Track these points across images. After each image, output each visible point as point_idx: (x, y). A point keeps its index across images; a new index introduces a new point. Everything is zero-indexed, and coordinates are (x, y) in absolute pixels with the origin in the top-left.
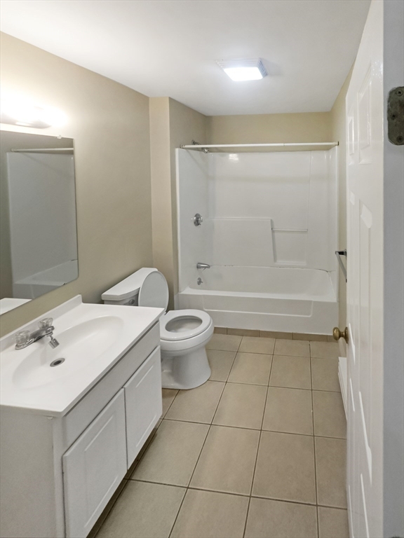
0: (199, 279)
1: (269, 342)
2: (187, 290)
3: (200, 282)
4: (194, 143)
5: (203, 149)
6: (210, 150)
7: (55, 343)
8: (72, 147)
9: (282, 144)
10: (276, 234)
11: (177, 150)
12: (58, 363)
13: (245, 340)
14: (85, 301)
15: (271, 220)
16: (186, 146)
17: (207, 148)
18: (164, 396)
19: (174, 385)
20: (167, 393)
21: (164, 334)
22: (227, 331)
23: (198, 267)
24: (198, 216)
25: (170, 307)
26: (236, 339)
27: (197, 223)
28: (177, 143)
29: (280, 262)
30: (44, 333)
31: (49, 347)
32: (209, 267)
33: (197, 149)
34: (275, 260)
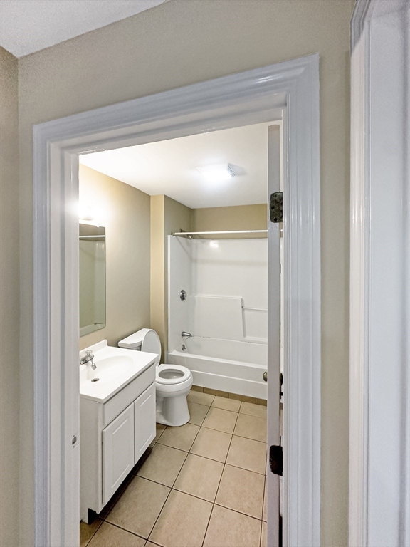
0: (183, 346)
1: (236, 403)
2: (174, 352)
3: (184, 348)
4: (182, 231)
5: (188, 235)
6: (193, 237)
7: (94, 367)
8: (104, 234)
9: (249, 231)
10: (246, 312)
11: (169, 236)
12: (95, 380)
13: (217, 399)
14: (108, 345)
15: (242, 300)
16: (176, 234)
17: (191, 235)
18: (157, 428)
19: (163, 421)
20: (160, 427)
21: (158, 379)
22: (204, 390)
23: (183, 335)
24: (183, 292)
25: (162, 361)
26: (210, 397)
27: (183, 298)
28: (169, 231)
29: (248, 338)
30: (89, 359)
31: (91, 368)
32: (190, 336)
33: (184, 236)
34: (245, 336)
